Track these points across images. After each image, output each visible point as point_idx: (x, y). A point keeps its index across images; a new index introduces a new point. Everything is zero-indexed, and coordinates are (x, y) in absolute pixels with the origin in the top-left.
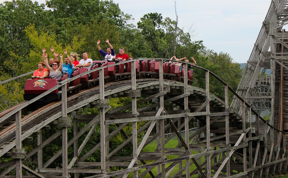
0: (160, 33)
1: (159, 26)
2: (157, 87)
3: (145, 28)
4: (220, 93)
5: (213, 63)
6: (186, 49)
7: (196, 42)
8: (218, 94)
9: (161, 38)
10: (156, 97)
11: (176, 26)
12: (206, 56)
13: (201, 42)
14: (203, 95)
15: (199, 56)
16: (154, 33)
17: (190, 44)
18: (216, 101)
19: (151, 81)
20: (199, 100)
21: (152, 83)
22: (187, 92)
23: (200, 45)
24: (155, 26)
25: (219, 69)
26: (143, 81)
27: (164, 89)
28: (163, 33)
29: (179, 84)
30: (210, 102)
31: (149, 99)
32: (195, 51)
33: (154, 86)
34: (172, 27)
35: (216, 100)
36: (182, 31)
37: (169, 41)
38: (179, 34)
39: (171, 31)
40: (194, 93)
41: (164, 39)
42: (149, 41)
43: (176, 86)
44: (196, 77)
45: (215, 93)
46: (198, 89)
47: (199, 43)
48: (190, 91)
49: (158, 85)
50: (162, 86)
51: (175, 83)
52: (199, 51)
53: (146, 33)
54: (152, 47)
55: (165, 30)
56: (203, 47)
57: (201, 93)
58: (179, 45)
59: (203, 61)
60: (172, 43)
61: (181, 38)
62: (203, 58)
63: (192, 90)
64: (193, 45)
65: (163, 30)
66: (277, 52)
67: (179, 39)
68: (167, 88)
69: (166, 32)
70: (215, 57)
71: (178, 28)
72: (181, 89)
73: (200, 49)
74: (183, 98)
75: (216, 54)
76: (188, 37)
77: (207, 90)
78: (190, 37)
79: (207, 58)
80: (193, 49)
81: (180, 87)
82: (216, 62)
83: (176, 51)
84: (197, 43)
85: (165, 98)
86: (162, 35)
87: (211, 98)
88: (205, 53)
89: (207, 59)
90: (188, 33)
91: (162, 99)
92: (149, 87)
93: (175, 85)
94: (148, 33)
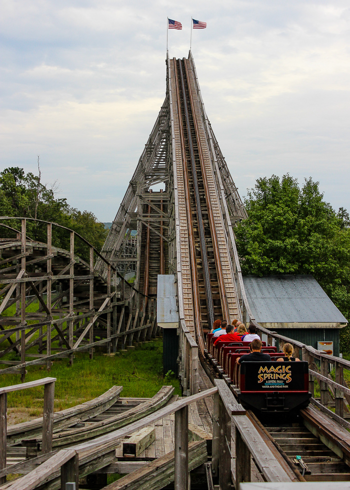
0: (22, 189)
1: (21, 182)
2: (19, 248)
3: (5, 183)
4: (82, 254)
5: (76, 223)
6: (49, 206)
7: (59, 200)
8: (80, 255)
9: (22, 195)
10: (17, 258)
11: (39, 182)
12: (69, 214)
13: (65, 199)
14: (68, 257)
15: (62, 215)
16: (15, 189)
17: (53, 202)
18: (81, 264)
19: (13, 241)
20: (63, 262)
21: (14, 244)
22: (50, 254)
23: (64, 203)
24: (16, 181)
25: (83, 228)
26: (4, 242)
27: (27, 250)
28: (24, 189)
29: (42, 245)
30: (74, 265)
31: (10, 260)
32: (58, 209)
33: (16, 247)
34: (34, 183)
35: (80, 262)
36: (45, 188)
37: (30, 198)
38: (42, 191)
39: (33, 187)
40: (58, 255)
41: (26, 195)
42: (9, 197)
43: (39, 248)
44: (58, 237)
45: (78, 253)
46: (61, 251)
47: (63, 201)
48: (54, 253)
49: (21, 246)
50: (25, 247)
51: (38, 244)
52: (62, 209)
53: (7, 189)
54: (12, 203)
55: (27, 186)
56: (66, 205)
57: (65, 255)
58: (42, 203)
59: (66, 219)
60: (34, 200)
61: (44, 195)
62: (66, 217)
63: (56, 252)
64: (56, 202)
65: (25, 186)
66: (143, 213)
67: (41, 196)
68: (29, 249)
69: (27, 188)
70: (78, 216)
71: (41, 184)
72: (45, 250)
73: (63, 207)
74: (46, 261)
75: (79, 212)
76: (51, 195)
77: (72, 252)
78: (53, 194)
79: (71, 216)
80: (56, 206)
81: (43, 248)
82: (80, 221)
83: (38, 208)
84: (61, 201)
85: (27, 260)
86: (23, 191)
87: (76, 260)
88: (68, 212)
89: (70, 218)
90: (51, 190)
91: (24, 261)
92: (10, 247)
93: (38, 246)
94: (8, 189)
